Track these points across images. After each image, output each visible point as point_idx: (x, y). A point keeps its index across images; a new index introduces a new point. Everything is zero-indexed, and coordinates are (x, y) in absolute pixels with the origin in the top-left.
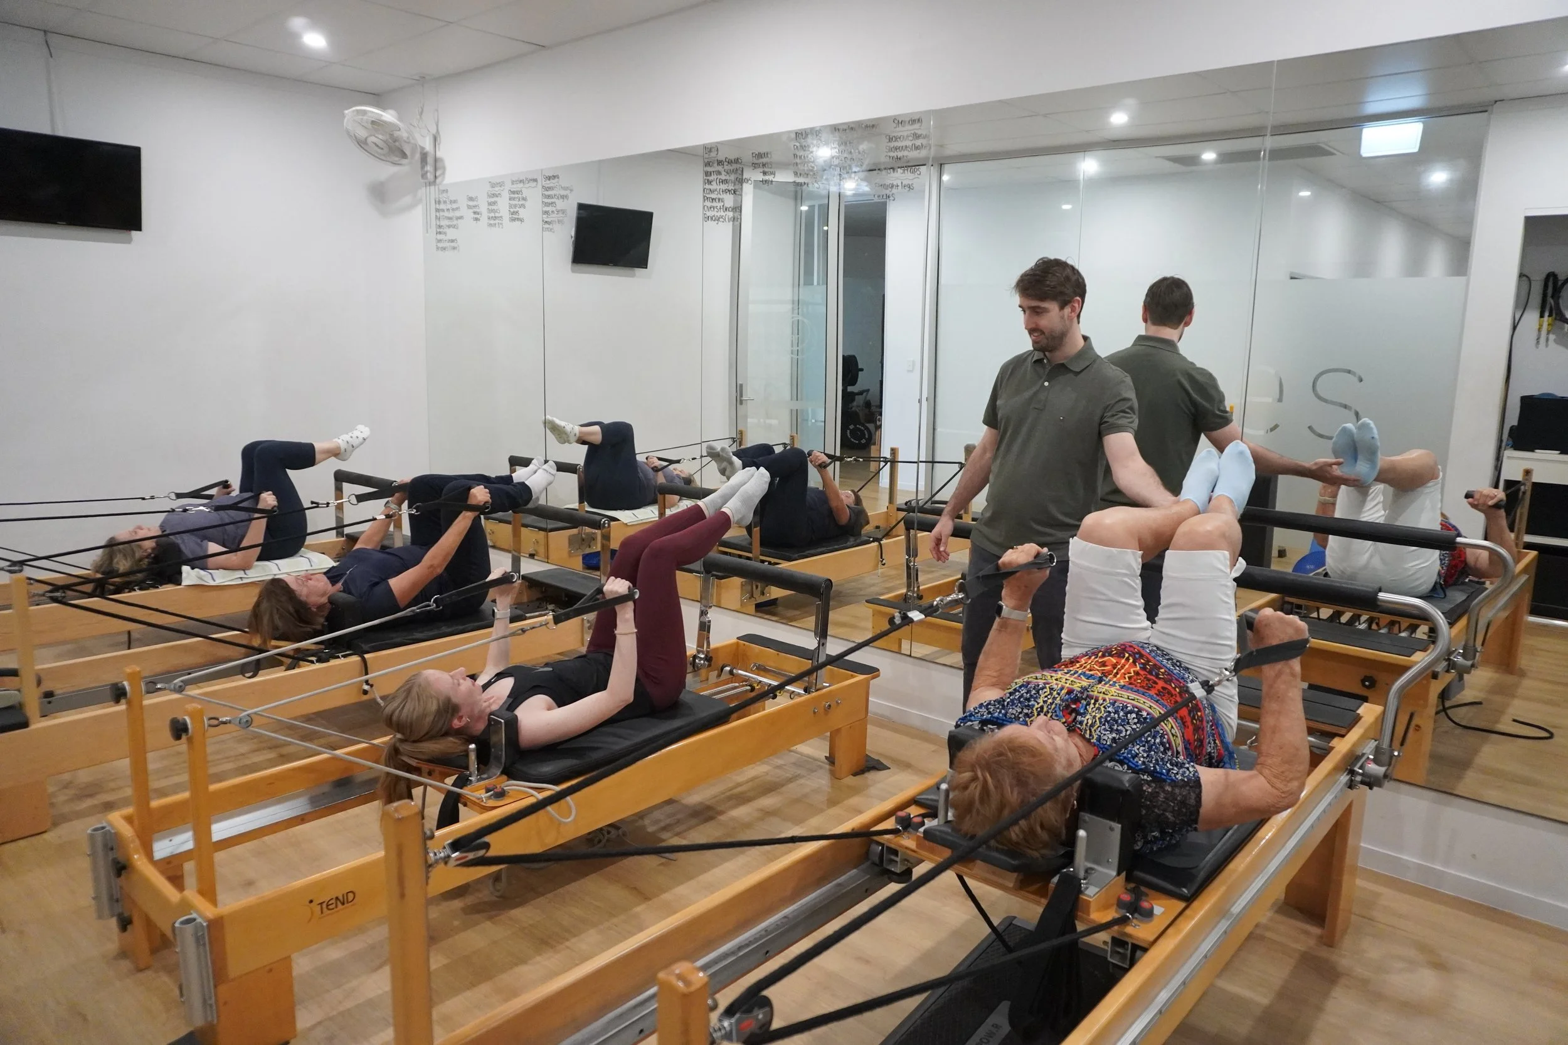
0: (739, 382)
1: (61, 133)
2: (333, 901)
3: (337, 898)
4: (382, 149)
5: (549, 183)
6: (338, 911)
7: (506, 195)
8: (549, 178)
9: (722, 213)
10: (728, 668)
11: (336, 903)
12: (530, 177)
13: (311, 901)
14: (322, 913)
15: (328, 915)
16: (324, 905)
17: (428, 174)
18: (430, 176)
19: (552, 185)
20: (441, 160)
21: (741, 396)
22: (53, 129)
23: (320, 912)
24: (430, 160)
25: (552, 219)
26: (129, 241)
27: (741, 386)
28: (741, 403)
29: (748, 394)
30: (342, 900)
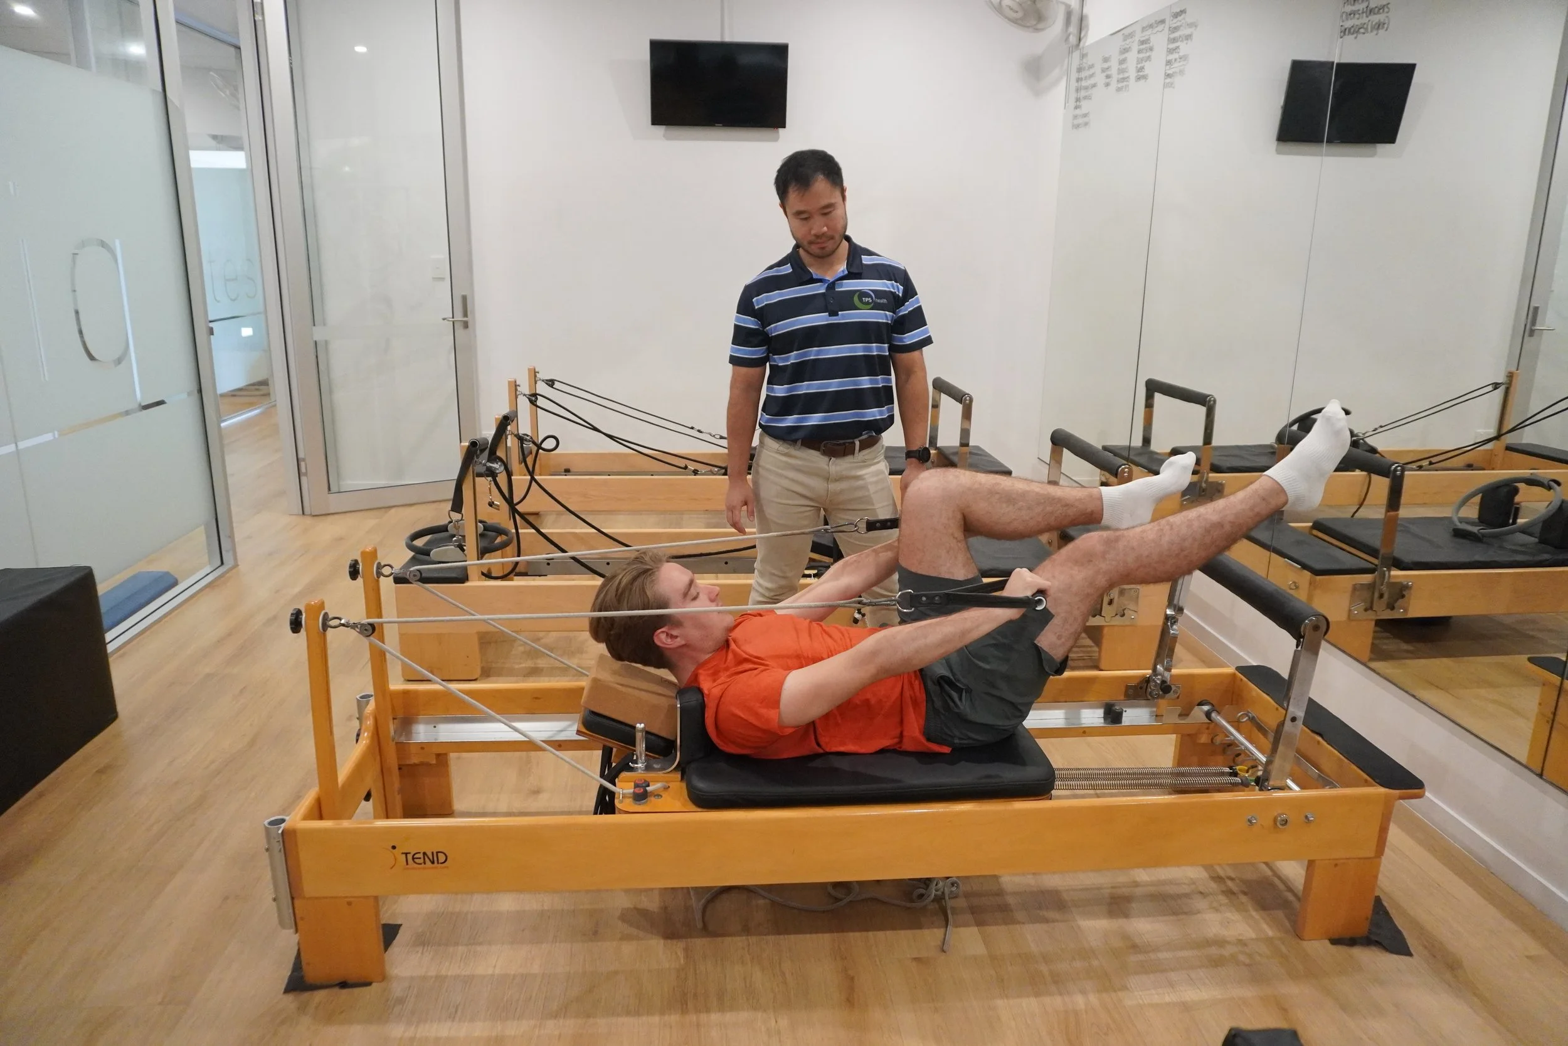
0: (1534, 304)
1: (728, 39)
2: (421, 855)
3: (424, 854)
4: (1017, 12)
5: (1175, 23)
6: (424, 868)
7: (1135, 47)
8: (1176, 15)
9: (1364, 20)
10: (1206, 708)
11: (424, 859)
12: (1159, 19)
13: (394, 847)
14: (407, 864)
15: (413, 869)
16: (410, 857)
17: (1071, 36)
18: (1073, 39)
19: (1179, 24)
20: (1087, 16)
21: (1534, 323)
22: (722, 35)
23: (405, 863)
24: (1075, 19)
25: (1173, 70)
26: (776, 139)
27: (1536, 309)
28: (1532, 333)
29: (1548, 320)
30: (431, 857)
